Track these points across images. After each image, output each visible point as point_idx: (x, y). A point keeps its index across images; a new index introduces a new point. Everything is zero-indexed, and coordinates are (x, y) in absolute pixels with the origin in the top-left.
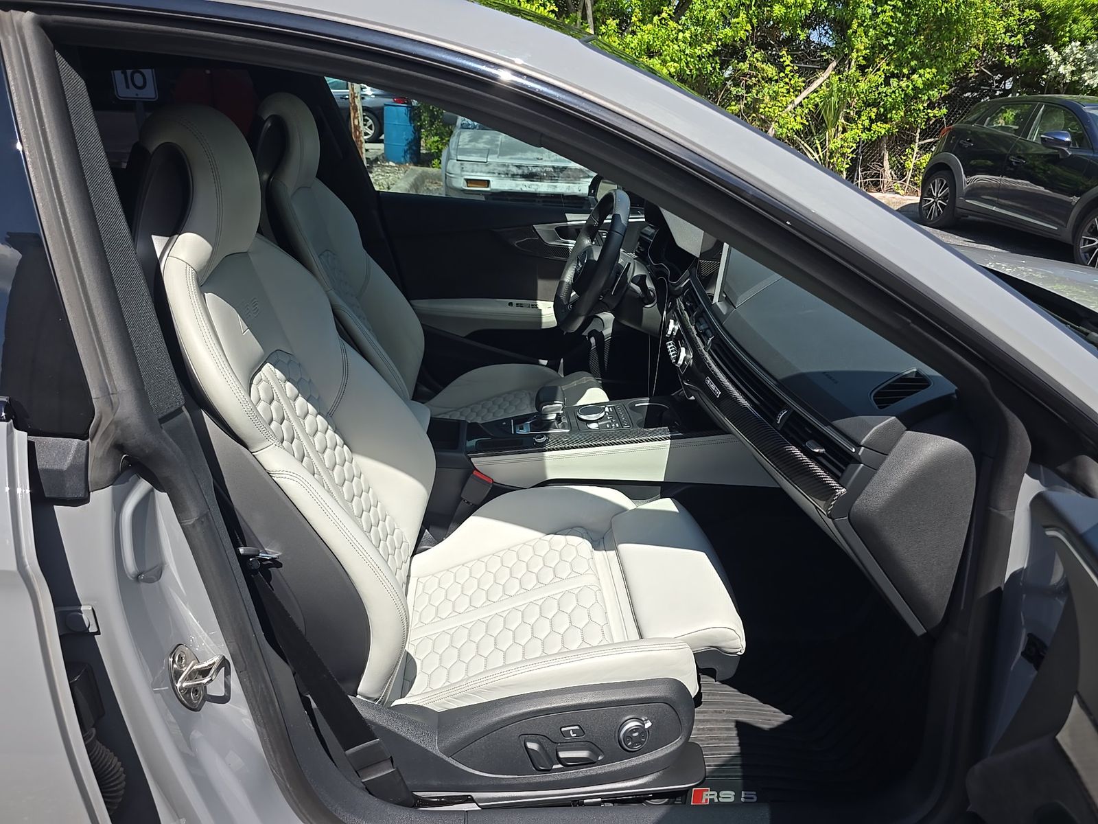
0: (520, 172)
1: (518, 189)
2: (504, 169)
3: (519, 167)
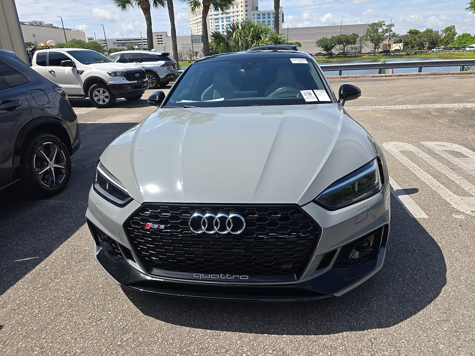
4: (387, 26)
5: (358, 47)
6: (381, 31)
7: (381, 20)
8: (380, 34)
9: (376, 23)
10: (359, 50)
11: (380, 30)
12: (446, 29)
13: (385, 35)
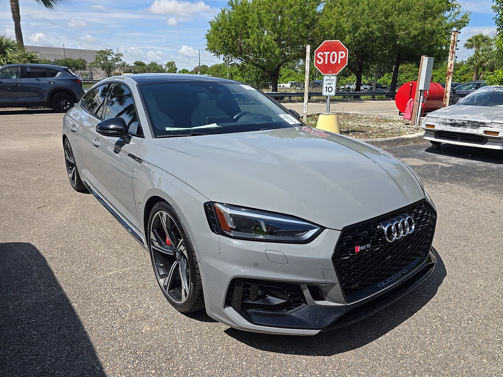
0: (450, 122)
1: (446, 130)
2: (443, 121)
3: (451, 120)
4: (116, 55)
5: (89, 74)
6: (111, 60)
7: (109, 49)
8: (110, 62)
9: (104, 50)
10: (90, 76)
11: (109, 58)
12: (168, 64)
13: (115, 64)
